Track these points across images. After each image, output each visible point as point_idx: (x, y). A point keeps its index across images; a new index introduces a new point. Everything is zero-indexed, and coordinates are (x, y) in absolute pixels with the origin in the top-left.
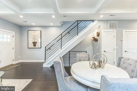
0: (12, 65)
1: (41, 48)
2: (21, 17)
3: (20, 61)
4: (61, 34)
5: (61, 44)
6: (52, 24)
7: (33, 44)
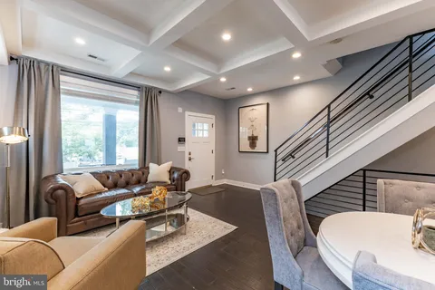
0: (210, 186)
1: (268, 152)
2: (223, 79)
3: (225, 181)
4: (329, 106)
5: (328, 142)
6: (297, 78)
7: (248, 142)
